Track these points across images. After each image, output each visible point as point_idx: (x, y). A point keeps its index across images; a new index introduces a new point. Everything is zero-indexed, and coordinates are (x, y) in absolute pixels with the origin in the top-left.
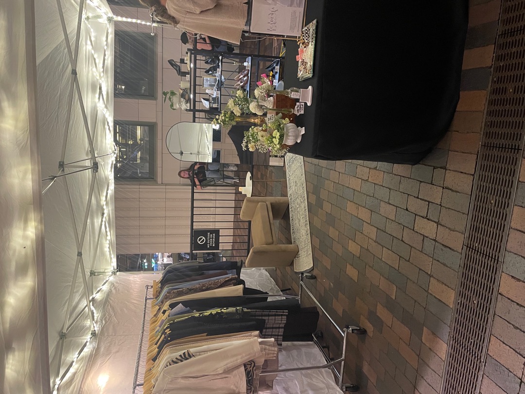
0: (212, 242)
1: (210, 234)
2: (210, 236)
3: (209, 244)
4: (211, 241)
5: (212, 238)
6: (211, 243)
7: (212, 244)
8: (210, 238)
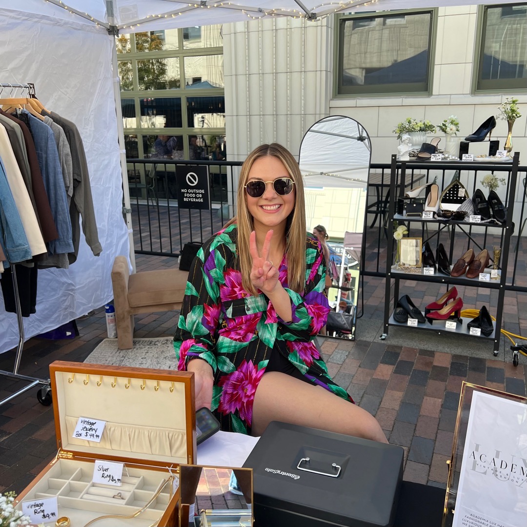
0: (190, 197)
1: (202, 193)
2: (199, 194)
3: (187, 193)
4: (191, 195)
5: (196, 198)
6: (188, 195)
7: (186, 197)
8: (196, 194)
